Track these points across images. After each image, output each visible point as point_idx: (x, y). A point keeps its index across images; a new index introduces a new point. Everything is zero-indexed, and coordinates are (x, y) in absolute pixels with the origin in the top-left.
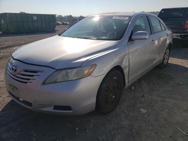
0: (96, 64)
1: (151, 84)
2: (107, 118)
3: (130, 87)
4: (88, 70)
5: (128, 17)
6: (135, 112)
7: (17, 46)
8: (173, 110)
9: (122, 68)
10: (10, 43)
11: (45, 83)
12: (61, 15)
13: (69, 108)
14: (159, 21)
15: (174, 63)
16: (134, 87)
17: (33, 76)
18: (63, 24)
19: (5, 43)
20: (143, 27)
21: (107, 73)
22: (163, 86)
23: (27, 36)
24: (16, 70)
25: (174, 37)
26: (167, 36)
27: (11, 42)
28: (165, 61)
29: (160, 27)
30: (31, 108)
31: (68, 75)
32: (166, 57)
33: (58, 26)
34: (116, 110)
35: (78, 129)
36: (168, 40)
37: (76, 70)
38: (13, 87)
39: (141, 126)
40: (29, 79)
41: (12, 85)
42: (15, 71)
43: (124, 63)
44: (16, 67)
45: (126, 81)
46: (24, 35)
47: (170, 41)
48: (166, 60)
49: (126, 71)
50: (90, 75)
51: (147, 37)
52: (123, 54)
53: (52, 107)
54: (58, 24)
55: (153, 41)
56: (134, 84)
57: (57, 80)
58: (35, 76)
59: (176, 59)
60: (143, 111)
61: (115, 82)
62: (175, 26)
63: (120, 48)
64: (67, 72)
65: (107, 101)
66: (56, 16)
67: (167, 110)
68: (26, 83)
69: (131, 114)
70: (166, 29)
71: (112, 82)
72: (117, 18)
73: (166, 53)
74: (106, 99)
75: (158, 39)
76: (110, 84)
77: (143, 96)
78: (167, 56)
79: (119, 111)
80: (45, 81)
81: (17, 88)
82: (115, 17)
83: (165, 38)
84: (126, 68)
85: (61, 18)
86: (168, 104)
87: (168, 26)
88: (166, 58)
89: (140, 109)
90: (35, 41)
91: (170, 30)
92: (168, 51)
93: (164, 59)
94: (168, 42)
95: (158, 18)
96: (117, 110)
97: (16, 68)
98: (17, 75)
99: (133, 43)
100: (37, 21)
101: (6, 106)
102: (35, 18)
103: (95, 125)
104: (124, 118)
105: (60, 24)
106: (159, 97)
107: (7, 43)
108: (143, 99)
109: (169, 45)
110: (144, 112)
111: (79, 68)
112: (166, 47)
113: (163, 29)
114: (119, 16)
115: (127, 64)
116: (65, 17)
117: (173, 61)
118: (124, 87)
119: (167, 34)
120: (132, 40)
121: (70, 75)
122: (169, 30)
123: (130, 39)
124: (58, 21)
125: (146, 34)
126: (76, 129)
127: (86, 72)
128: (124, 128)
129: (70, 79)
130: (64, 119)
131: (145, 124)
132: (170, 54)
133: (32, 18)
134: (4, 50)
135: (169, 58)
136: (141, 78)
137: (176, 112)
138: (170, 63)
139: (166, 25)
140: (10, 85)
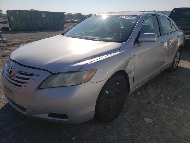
0: (96, 69)
1: (159, 89)
2: (108, 127)
3: (135, 93)
4: (87, 75)
5: (136, 17)
6: (138, 122)
7: (24, 43)
8: (181, 121)
9: (127, 72)
10: (17, 40)
11: (40, 88)
12: (70, 13)
13: (64, 116)
14: (170, 22)
15: (185, 67)
16: (139, 93)
17: (28, 79)
18: (72, 22)
19: (13, 40)
20: (152, 28)
21: (109, 79)
22: (172, 93)
23: (35, 34)
24: (11, 71)
25: (185, 38)
26: (178, 38)
27: (19, 39)
28: (174, 65)
29: (170, 28)
30: (25, 113)
31: (65, 80)
32: (176, 60)
33: (67, 24)
34: (118, 119)
35: (75, 138)
36: (179, 42)
37: (74, 74)
38: (8, 90)
39: (144, 138)
40: (24, 83)
41: (7, 88)
42: (10, 73)
43: (128, 67)
44: (11, 68)
45: (131, 87)
46: (32, 32)
47: (182, 43)
48: (176, 64)
49: (131, 76)
50: (89, 81)
51: (155, 39)
52: (127, 58)
53: (48, 114)
54: (68, 22)
55: (162, 43)
56: (139, 89)
57: (53, 85)
58: (30, 80)
59: (187, 62)
60: (148, 120)
61: (118, 87)
62: (187, 26)
63: (124, 51)
64: (64, 77)
65: (108, 109)
66: (65, 14)
67: (175, 121)
68: (21, 86)
69: (135, 124)
70: (177, 31)
71: (115, 88)
72: (124, 18)
73: (176, 56)
74: (107, 106)
75: (168, 41)
76: (112, 90)
77: (149, 104)
78: (178, 59)
79: (121, 119)
80: (40, 86)
81: (12, 92)
82: (121, 16)
83: (176, 39)
84: (131, 72)
85: (70, 15)
86: (177, 114)
87: (180, 26)
88: (176, 62)
89: (145, 119)
90: (42, 39)
91: (182, 31)
92: (179, 54)
93: (174, 62)
94: (179, 44)
95: (169, 18)
96: (120, 118)
97: (11, 70)
98: (12, 78)
99: (140, 45)
100: (46, 18)
101: (2, 108)
102: (44, 16)
103: (93, 134)
104: (126, 128)
105: (69, 22)
106: (166, 105)
107: (14, 40)
108: (149, 106)
109: (180, 47)
110: (149, 122)
111: (77, 73)
112: (177, 49)
113: (174, 30)
114: (125, 16)
115: (133, 68)
116: (75, 15)
117: (184, 64)
118: (129, 93)
119: (178, 36)
120: (139, 43)
121: (67, 80)
122: (180, 31)
123: (137, 41)
124: (67, 19)
125: (154, 36)
126: (72, 139)
127: (84, 77)
128: (126, 141)
129: (66, 85)
130: (60, 126)
131: (149, 137)
132: (181, 56)
133: (41, 16)
134: (11, 47)
135: (179, 61)
136: (148, 83)
137: (186, 124)
138: (180, 66)
139: (177, 25)
140: (6, 87)
